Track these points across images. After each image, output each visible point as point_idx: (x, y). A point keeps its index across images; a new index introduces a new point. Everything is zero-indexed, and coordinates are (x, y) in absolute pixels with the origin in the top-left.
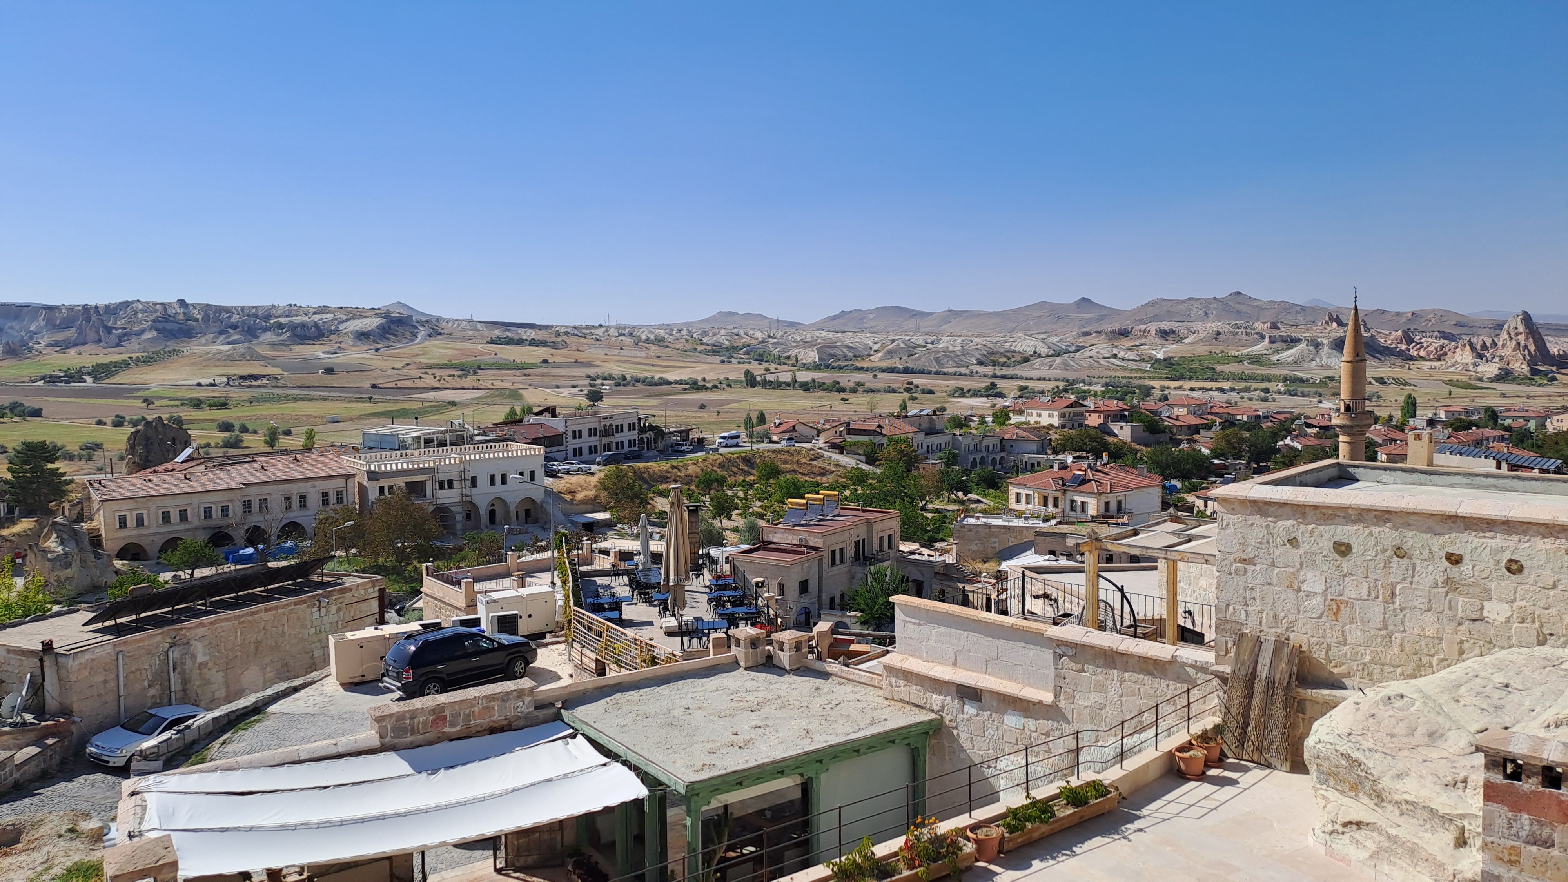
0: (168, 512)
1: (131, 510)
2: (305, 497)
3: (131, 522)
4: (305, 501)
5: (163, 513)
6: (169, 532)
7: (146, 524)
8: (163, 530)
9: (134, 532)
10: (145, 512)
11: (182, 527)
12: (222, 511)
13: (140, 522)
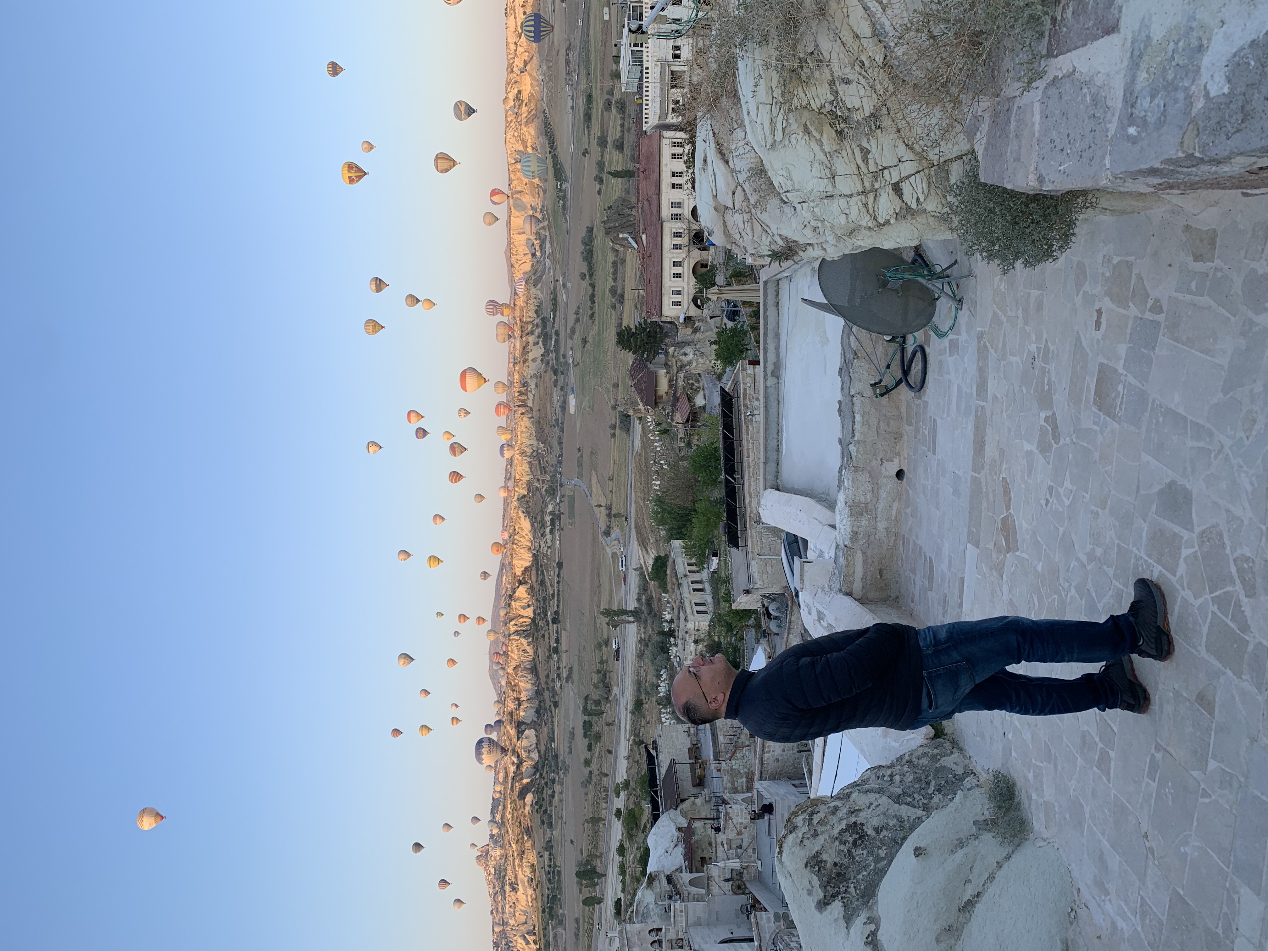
0: (674, 274)
1: (670, 298)
2: (673, 173)
3: (678, 298)
4: (677, 173)
5: (674, 277)
6: (689, 275)
7: (680, 289)
8: (686, 279)
9: (686, 297)
10: (672, 289)
11: (686, 265)
12: (677, 237)
13: (678, 293)
